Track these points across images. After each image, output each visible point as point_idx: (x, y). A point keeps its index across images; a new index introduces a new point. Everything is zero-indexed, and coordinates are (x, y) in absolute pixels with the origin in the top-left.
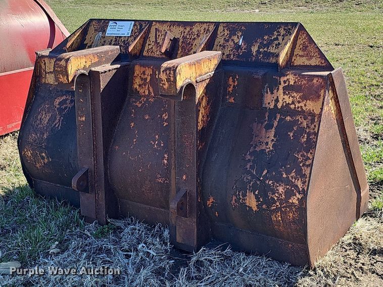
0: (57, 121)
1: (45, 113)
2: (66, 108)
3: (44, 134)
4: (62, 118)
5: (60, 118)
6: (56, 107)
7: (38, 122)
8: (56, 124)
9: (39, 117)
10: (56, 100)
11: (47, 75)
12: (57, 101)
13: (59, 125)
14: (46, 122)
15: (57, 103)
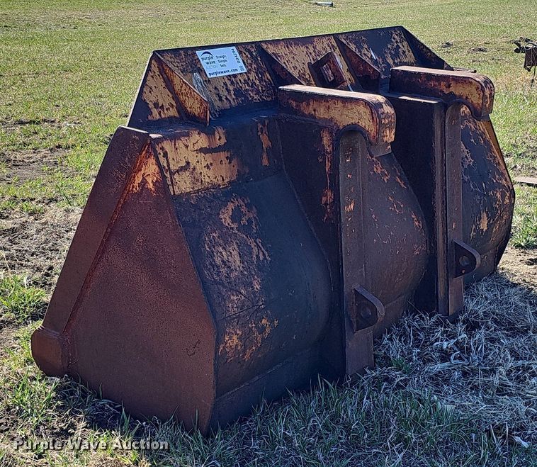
0: (255, 250)
1: (224, 248)
2: (249, 221)
3: (251, 283)
4: (258, 240)
5: (255, 242)
6: (232, 228)
7: (224, 270)
8: (258, 256)
9: (218, 261)
10: (221, 216)
11: (176, 176)
12: (226, 217)
13: (264, 254)
14: (238, 263)
15: (229, 221)
